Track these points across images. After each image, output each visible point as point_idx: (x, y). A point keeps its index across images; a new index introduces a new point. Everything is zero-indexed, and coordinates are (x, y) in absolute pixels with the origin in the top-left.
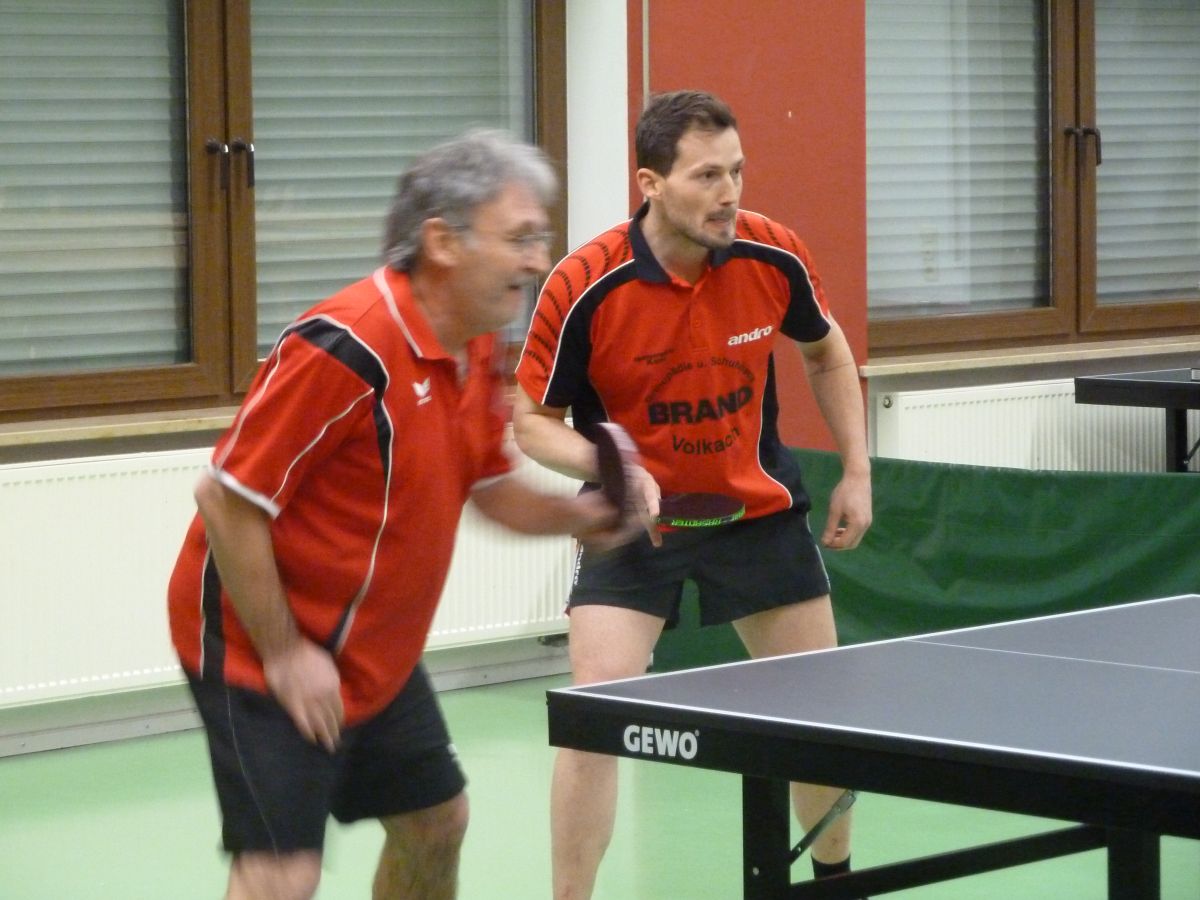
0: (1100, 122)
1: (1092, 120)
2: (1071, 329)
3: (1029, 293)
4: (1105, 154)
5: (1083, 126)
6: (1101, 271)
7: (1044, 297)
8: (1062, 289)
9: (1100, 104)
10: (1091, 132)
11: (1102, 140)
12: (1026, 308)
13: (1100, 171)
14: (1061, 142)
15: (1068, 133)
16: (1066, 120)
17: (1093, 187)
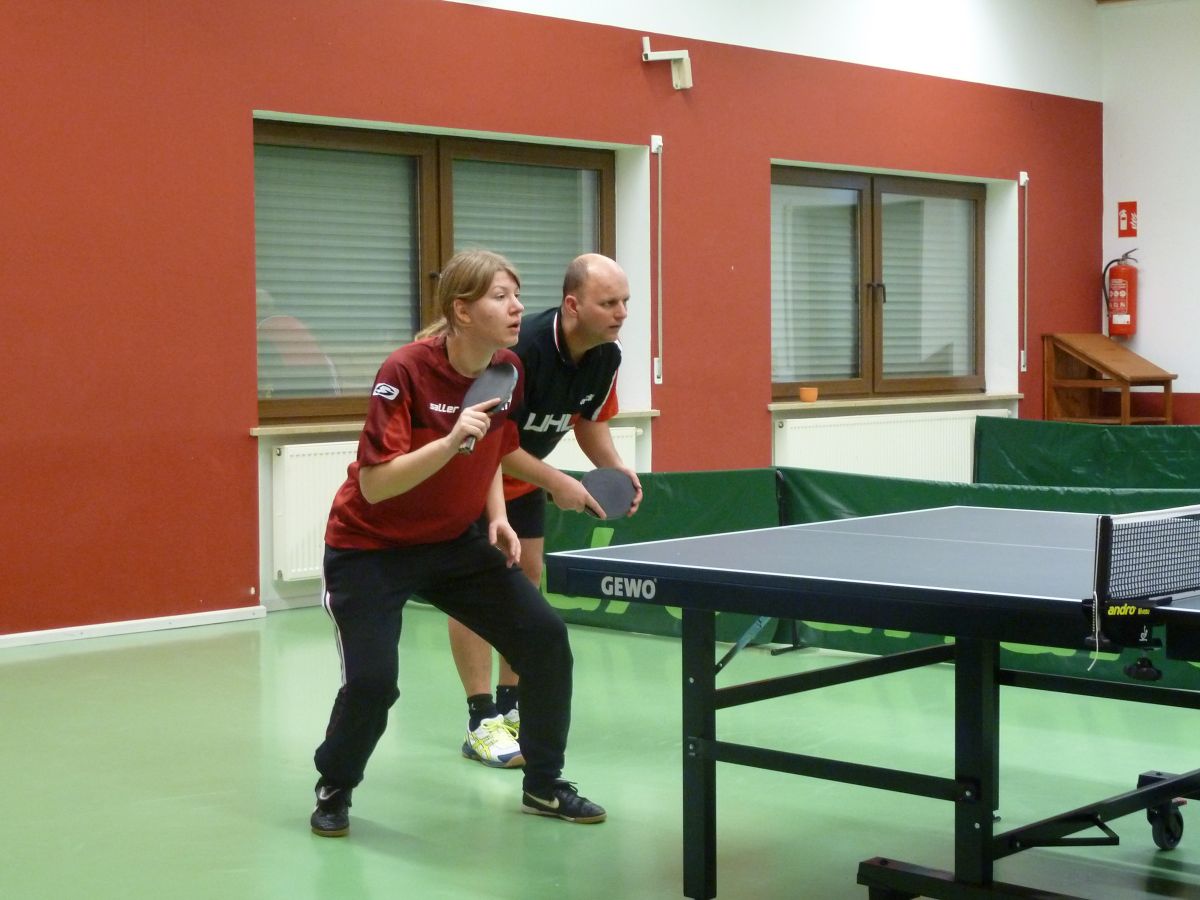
0: (885, 281)
1: (881, 280)
2: (870, 391)
3: (848, 371)
4: (887, 299)
5: (876, 282)
6: (885, 361)
7: (855, 375)
8: (866, 370)
9: (885, 271)
10: (881, 286)
11: (887, 290)
12: (847, 379)
13: (885, 307)
14: (865, 288)
15: (869, 286)
16: (866, 278)
17: (881, 317)
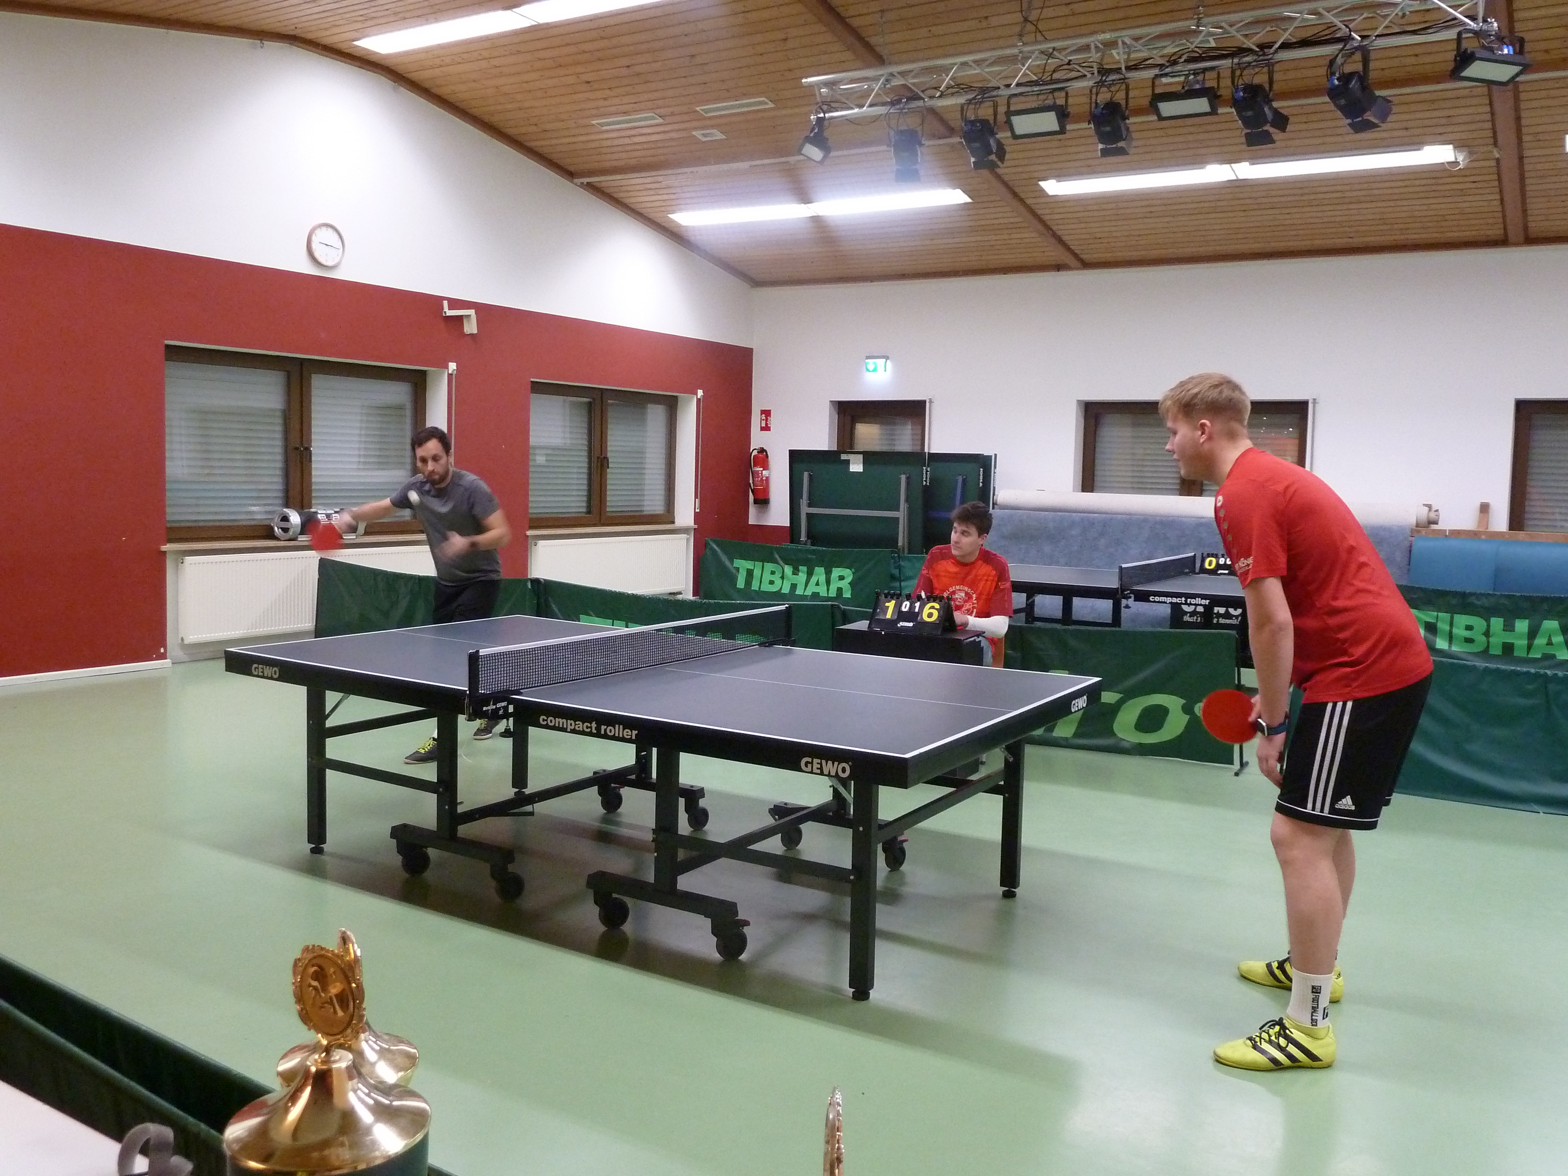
0: (609, 455)
1: (606, 453)
2: (599, 523)
3: (584, 510)
4: (610, 466)
5: (603, 455)
6: (608, 504)
7: (589, 512)
8: (595, 510)
9: (609, 448)
10: (606, 459)
12: (583, 515)
13: (608, 471)
14: (596, 459)
15: (598, 458)
16: (596, 453)
17: (606, 476)
